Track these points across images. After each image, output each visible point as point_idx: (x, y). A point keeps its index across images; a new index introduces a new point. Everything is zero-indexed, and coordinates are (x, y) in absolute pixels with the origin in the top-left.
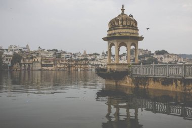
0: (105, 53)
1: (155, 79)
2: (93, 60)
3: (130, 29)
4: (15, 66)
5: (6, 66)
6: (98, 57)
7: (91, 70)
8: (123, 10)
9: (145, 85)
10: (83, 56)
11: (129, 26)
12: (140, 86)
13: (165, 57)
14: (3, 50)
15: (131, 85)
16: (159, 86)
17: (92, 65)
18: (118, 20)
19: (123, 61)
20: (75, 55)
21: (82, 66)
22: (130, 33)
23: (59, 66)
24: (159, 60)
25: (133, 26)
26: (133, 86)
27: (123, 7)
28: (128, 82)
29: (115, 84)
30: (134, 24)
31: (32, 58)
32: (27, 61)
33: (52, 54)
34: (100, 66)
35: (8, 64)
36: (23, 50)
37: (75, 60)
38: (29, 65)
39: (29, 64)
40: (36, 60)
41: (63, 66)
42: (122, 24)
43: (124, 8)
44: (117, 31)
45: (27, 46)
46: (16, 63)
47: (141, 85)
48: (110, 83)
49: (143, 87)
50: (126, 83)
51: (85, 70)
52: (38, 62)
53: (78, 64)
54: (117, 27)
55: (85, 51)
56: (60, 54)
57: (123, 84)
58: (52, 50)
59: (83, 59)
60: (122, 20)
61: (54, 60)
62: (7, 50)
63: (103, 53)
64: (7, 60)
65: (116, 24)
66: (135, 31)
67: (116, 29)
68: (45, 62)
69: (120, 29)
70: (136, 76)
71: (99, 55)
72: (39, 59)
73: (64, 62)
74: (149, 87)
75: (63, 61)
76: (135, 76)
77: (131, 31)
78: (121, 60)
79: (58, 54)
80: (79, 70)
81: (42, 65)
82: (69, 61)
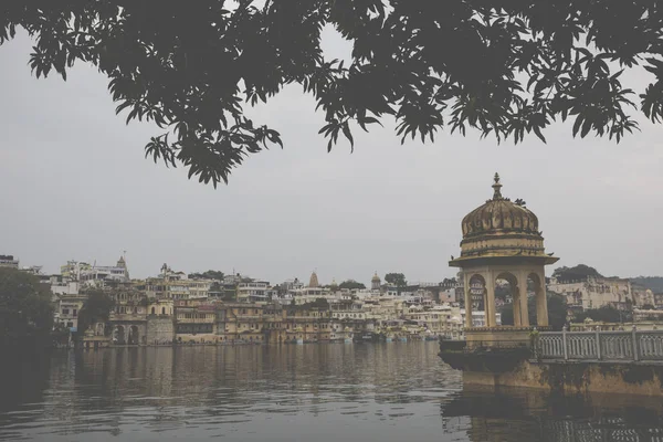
0: (383, 282)
1: (606, 368)
2: (345, 305)
3: (521, 237)
4: (90, 332)
5: (63, 333)
6: (360, 295)
7: (342, 340)
8: (497, 187)
9: (578, 383)
10: (311, 293)
11: (520, 230)
12: (566, 387)
13: (590, 288)
14: (48, 278)
15: (539, 385)
16: (616, 385)
17: (345, 323)
18: (491, 215)
19: (446, 306)
20: (281, 290)
21: (310, 329)
22: (522, 248)
23: (231, 328)
24: (570, 300)
25: (528, 231)
26: (547, 386)
27: (497, 179)
28: (531, 376)
29: (492, 383)
30: (532, 225)
31: (146, 303)
32: (129, 315)
33: (205, 288)
34: (371, 327)
35: (70, 325)
36: (111, 276)
37: (285, 306)
38: (135, 329)
39: (135, 324)
40: (159, 311)
41: (244, 328)
42: (501, 225)
43: (500, 182)
44: (490, 243)
45: (122, 262)
46: (93, 322)
47: (568, 382)
48: (479, 382)
49: (574, 388)
50: (526, 379)
51: (320, 341)
52: (164, 316)
53: (298, 322)
54: (489, 234)
55: (314, 276)
56: (234, 286)
57: (516, 384)
58: (205, 276)
59: (312, 304)
60: (501, 216)
61: (216, 310)
62: (60, 278)
63: (376, 281)
64: (66, 312)
65: (485, 225)
66: (534, 243)
67: (487, 239)
68: (188, 315)
69: (497, 237)
70: (553, 361)
71: (362, 286)
72: (169, 308)
73: (250, 315)
74: (592, 388)
75: (244, 310)
76: (550, 361)
77: (526, 243)
78: (439, 302)
79: (225, 289)
80: (300, 341)
81: (179, 328)
82: (266, 310)
